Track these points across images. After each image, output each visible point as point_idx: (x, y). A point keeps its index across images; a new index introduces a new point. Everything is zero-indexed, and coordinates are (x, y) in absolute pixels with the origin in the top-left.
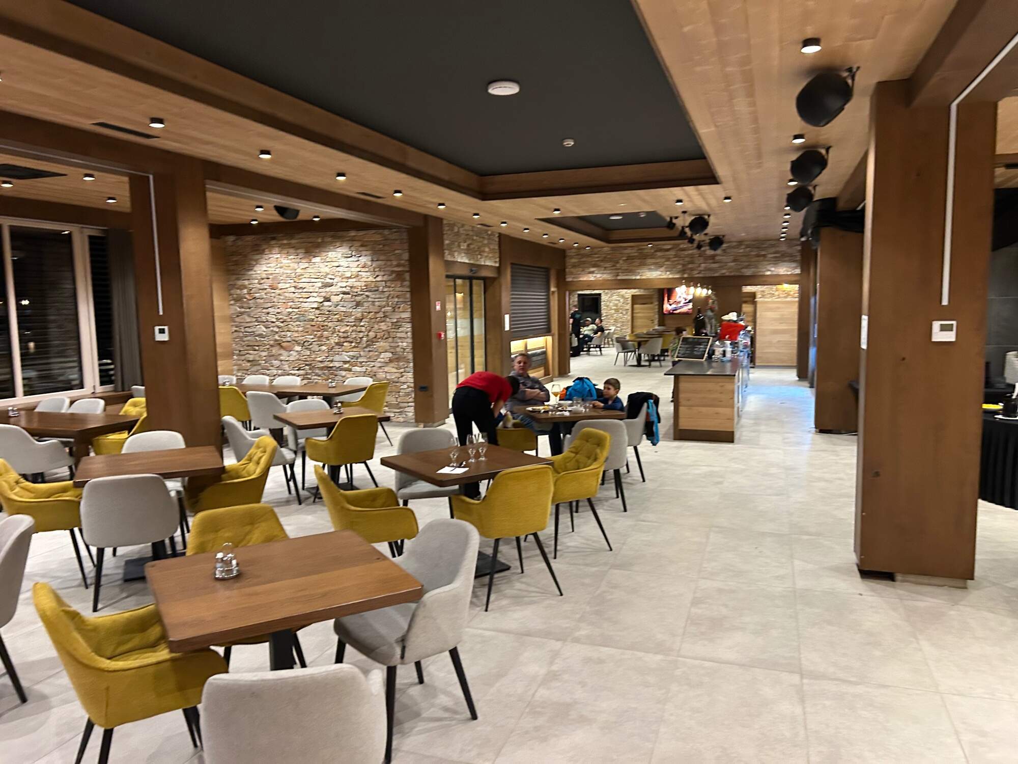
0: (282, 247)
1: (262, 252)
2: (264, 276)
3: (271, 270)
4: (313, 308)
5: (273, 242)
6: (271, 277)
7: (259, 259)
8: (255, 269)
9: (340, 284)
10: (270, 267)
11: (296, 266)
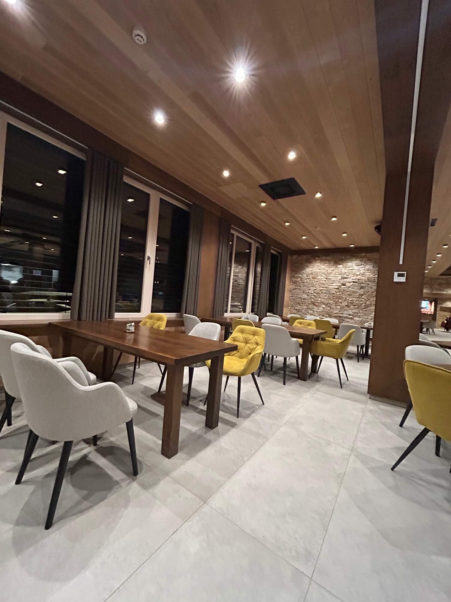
0: (322, 260)
1: (311, 262)
2: (310, 273)
3: (314, 270)
4: (335, 288)
5: (317, 258)
6: (313, 273)
7: (308, 266)
8: (306, 269)
9: (352, 278)
10: (314, 269)
11: (328, 269)
